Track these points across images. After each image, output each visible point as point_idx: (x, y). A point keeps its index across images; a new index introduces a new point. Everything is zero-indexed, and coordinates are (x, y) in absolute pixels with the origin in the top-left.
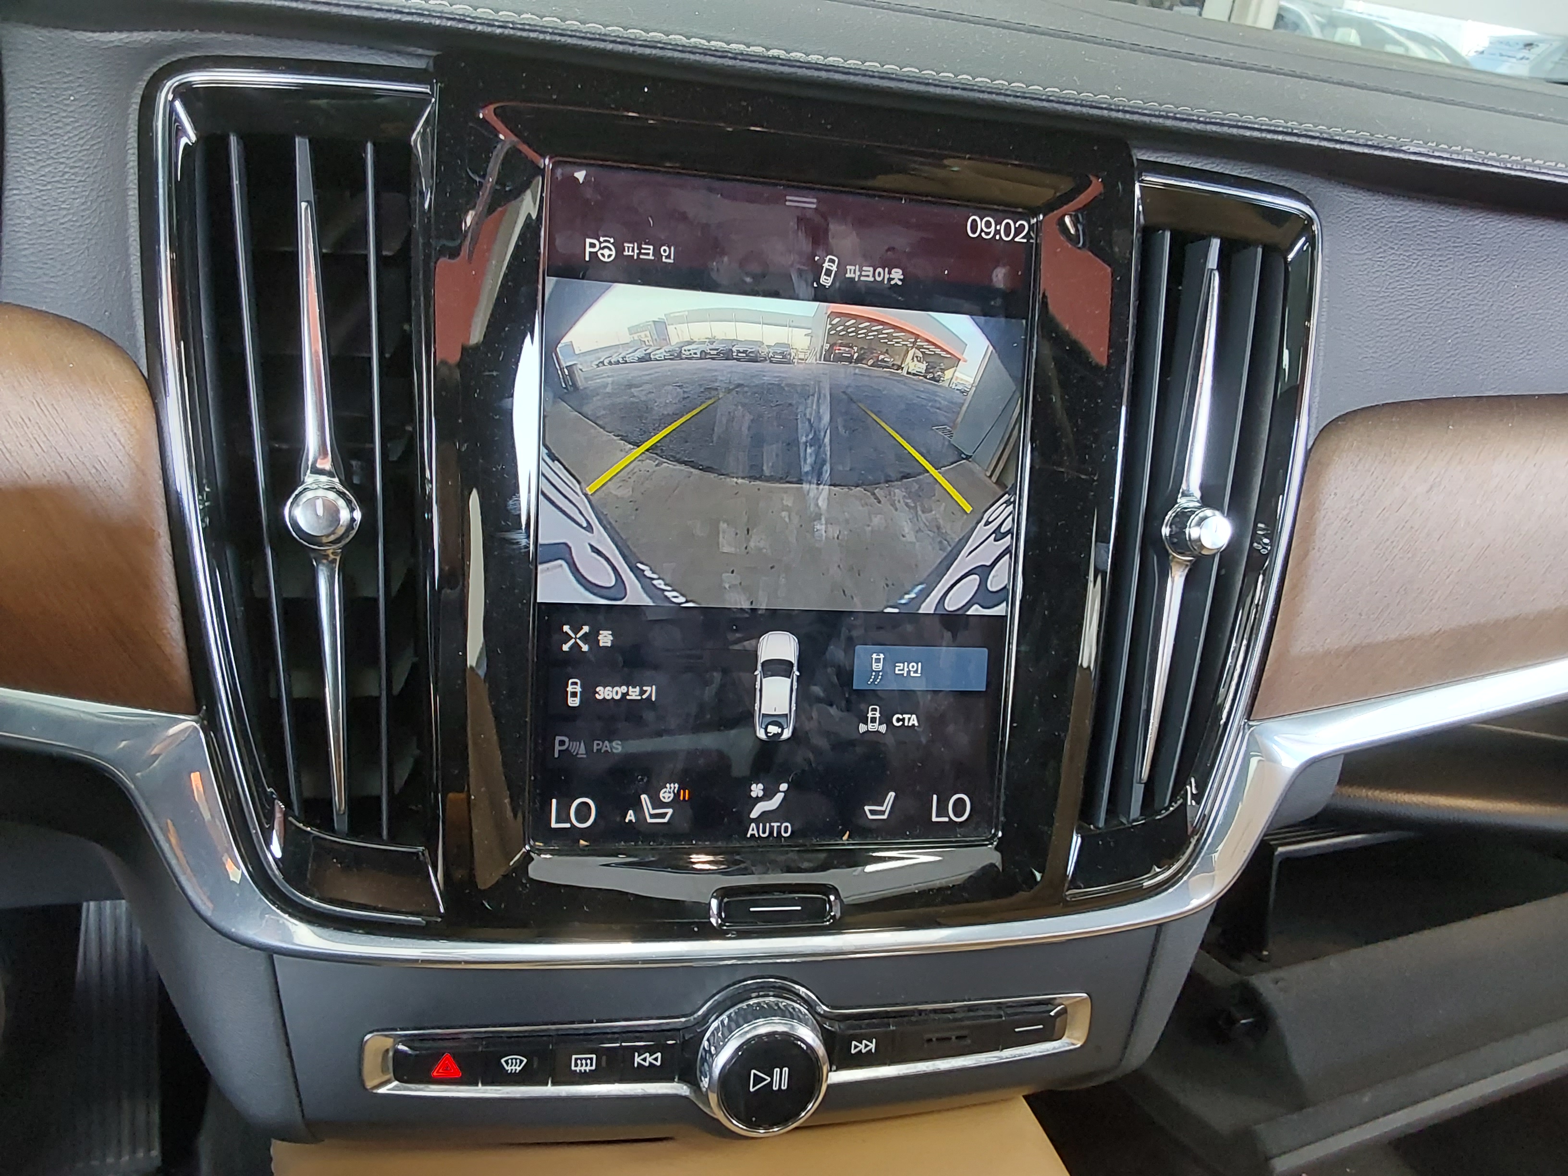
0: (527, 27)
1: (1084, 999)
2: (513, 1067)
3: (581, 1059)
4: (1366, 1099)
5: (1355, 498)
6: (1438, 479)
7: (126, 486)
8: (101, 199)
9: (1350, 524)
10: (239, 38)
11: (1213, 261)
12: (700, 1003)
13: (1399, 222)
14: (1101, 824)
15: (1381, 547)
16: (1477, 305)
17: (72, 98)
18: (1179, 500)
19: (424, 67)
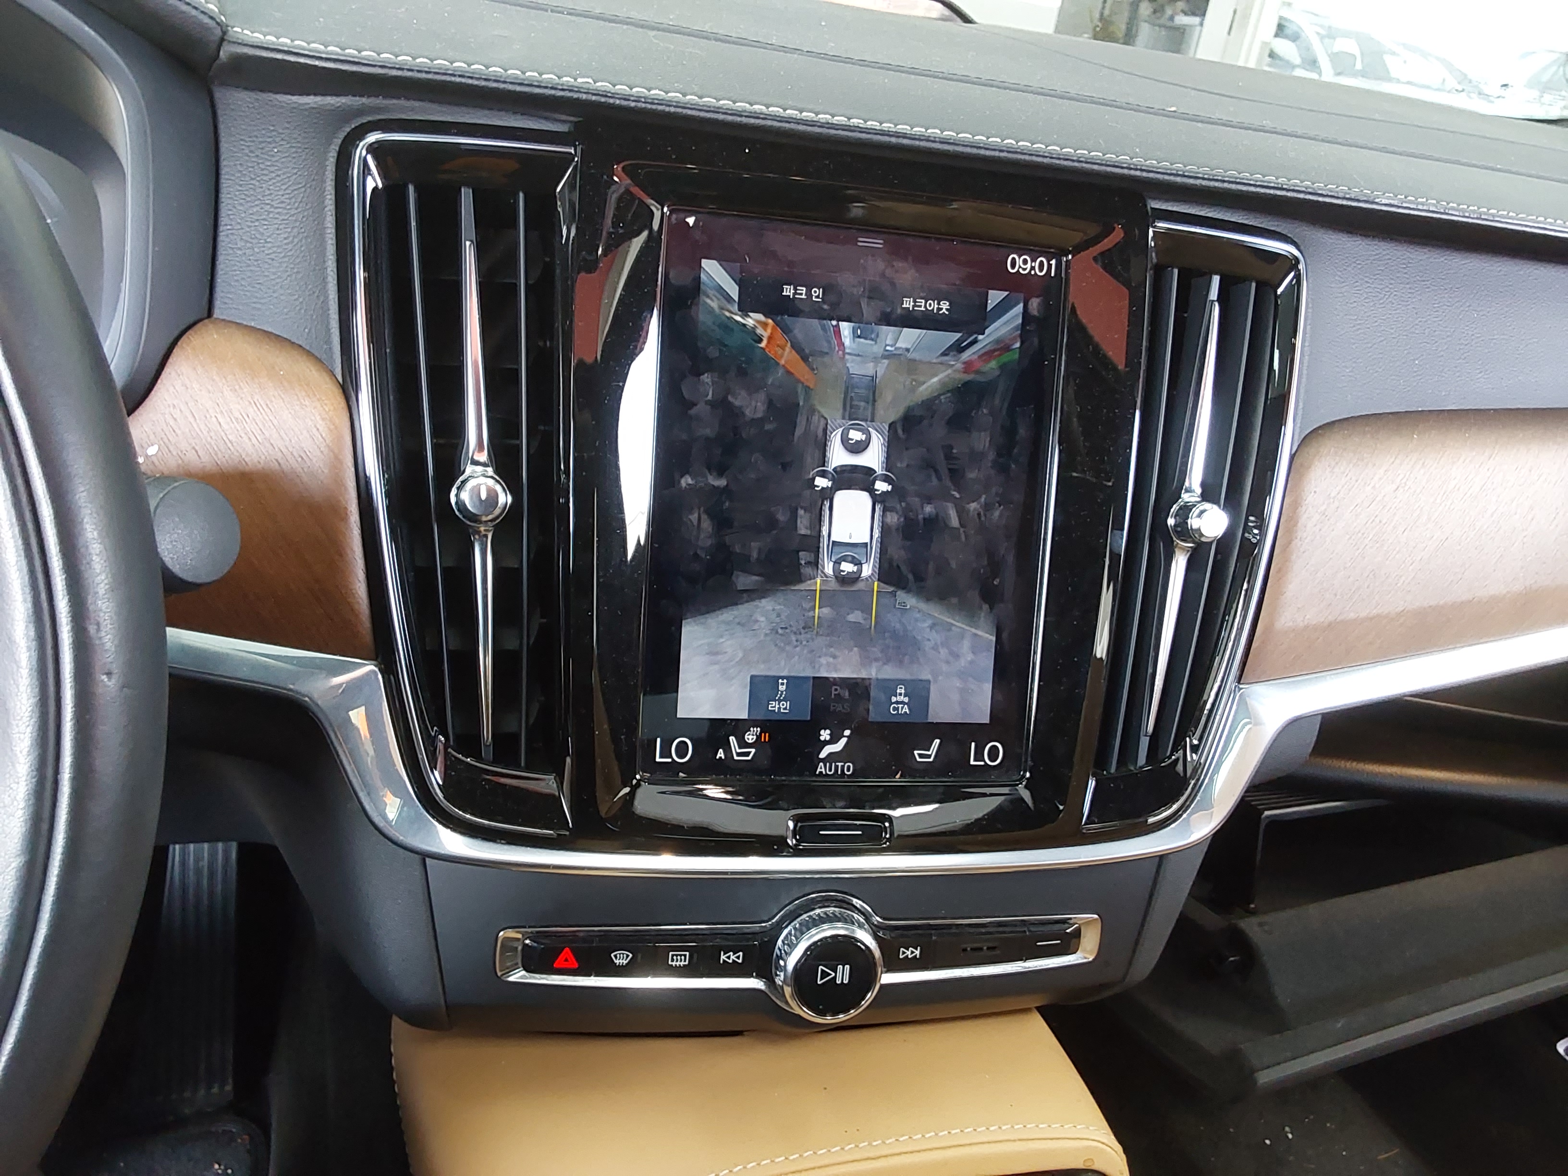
0: (656, 102)
1: (1096, 919)
2: (621, 961)
3: (677, 955)
4: (1339, 1025)
5: (1333, 495)
6: (1404, 480)
7: (326, 471)
8: (301, 236)
9: (1327, 518)
10: (417, 104)
11: (1214, 294)
12: (776, 911)
13: (1374, 260)
14: (1113, 770)
15: (1353, 537)
16: (1441, 331)
17: (276, 150)
18: (1182, 496)
19: (567, 130)
